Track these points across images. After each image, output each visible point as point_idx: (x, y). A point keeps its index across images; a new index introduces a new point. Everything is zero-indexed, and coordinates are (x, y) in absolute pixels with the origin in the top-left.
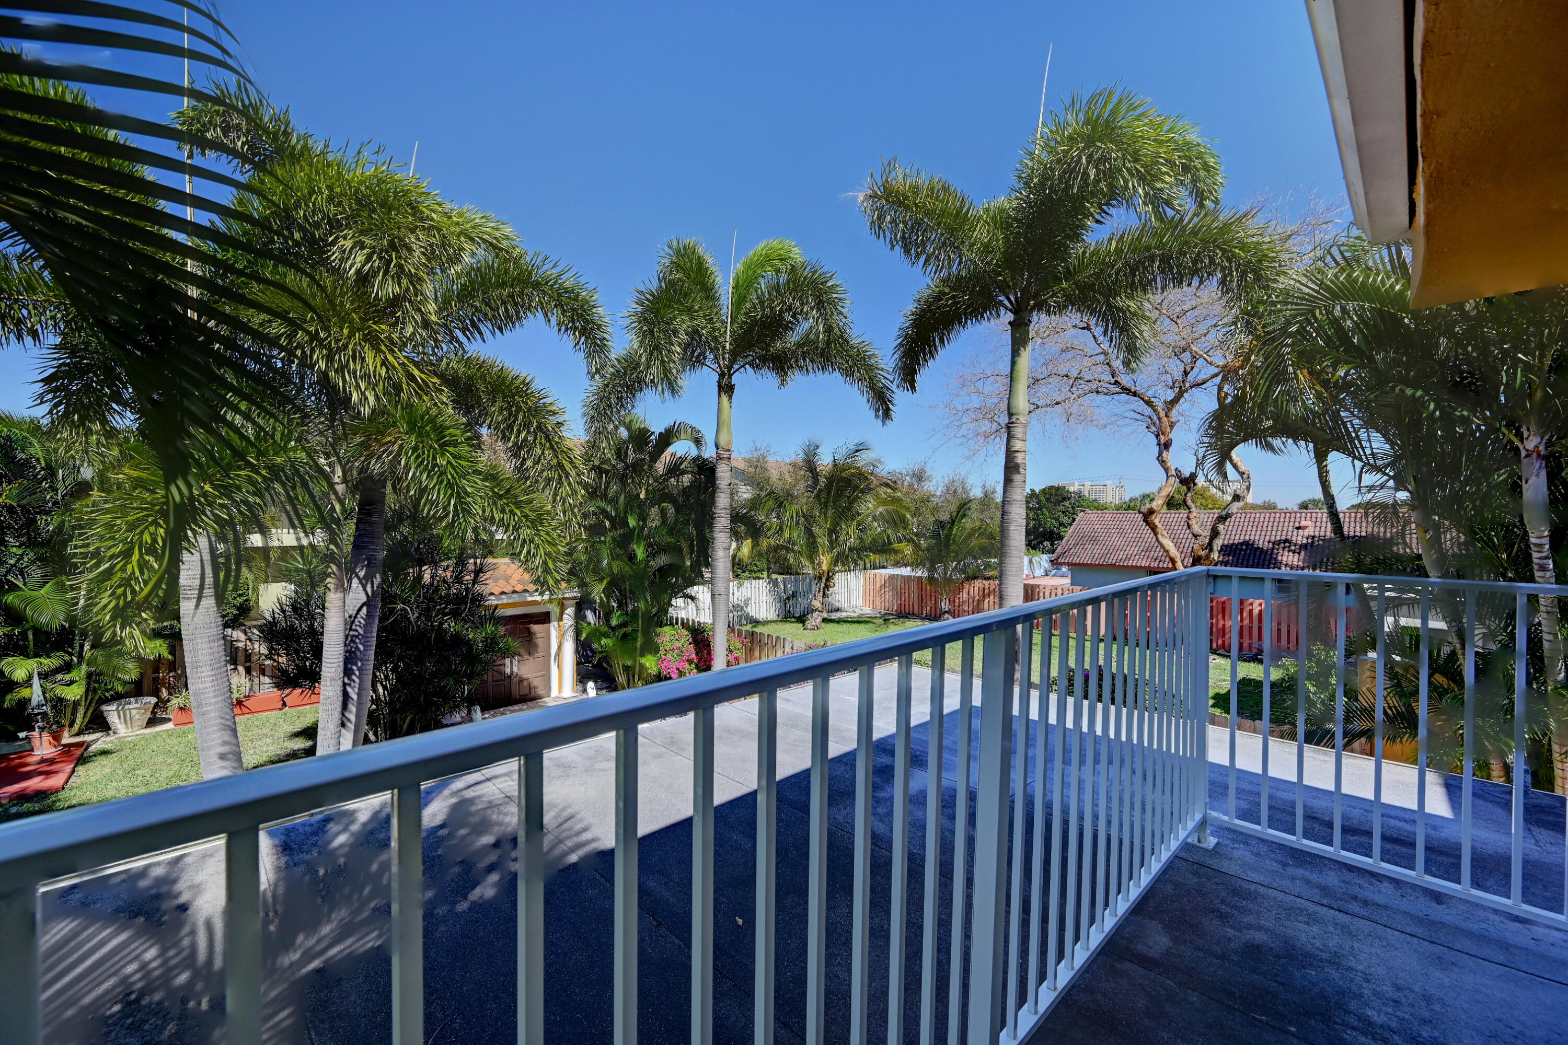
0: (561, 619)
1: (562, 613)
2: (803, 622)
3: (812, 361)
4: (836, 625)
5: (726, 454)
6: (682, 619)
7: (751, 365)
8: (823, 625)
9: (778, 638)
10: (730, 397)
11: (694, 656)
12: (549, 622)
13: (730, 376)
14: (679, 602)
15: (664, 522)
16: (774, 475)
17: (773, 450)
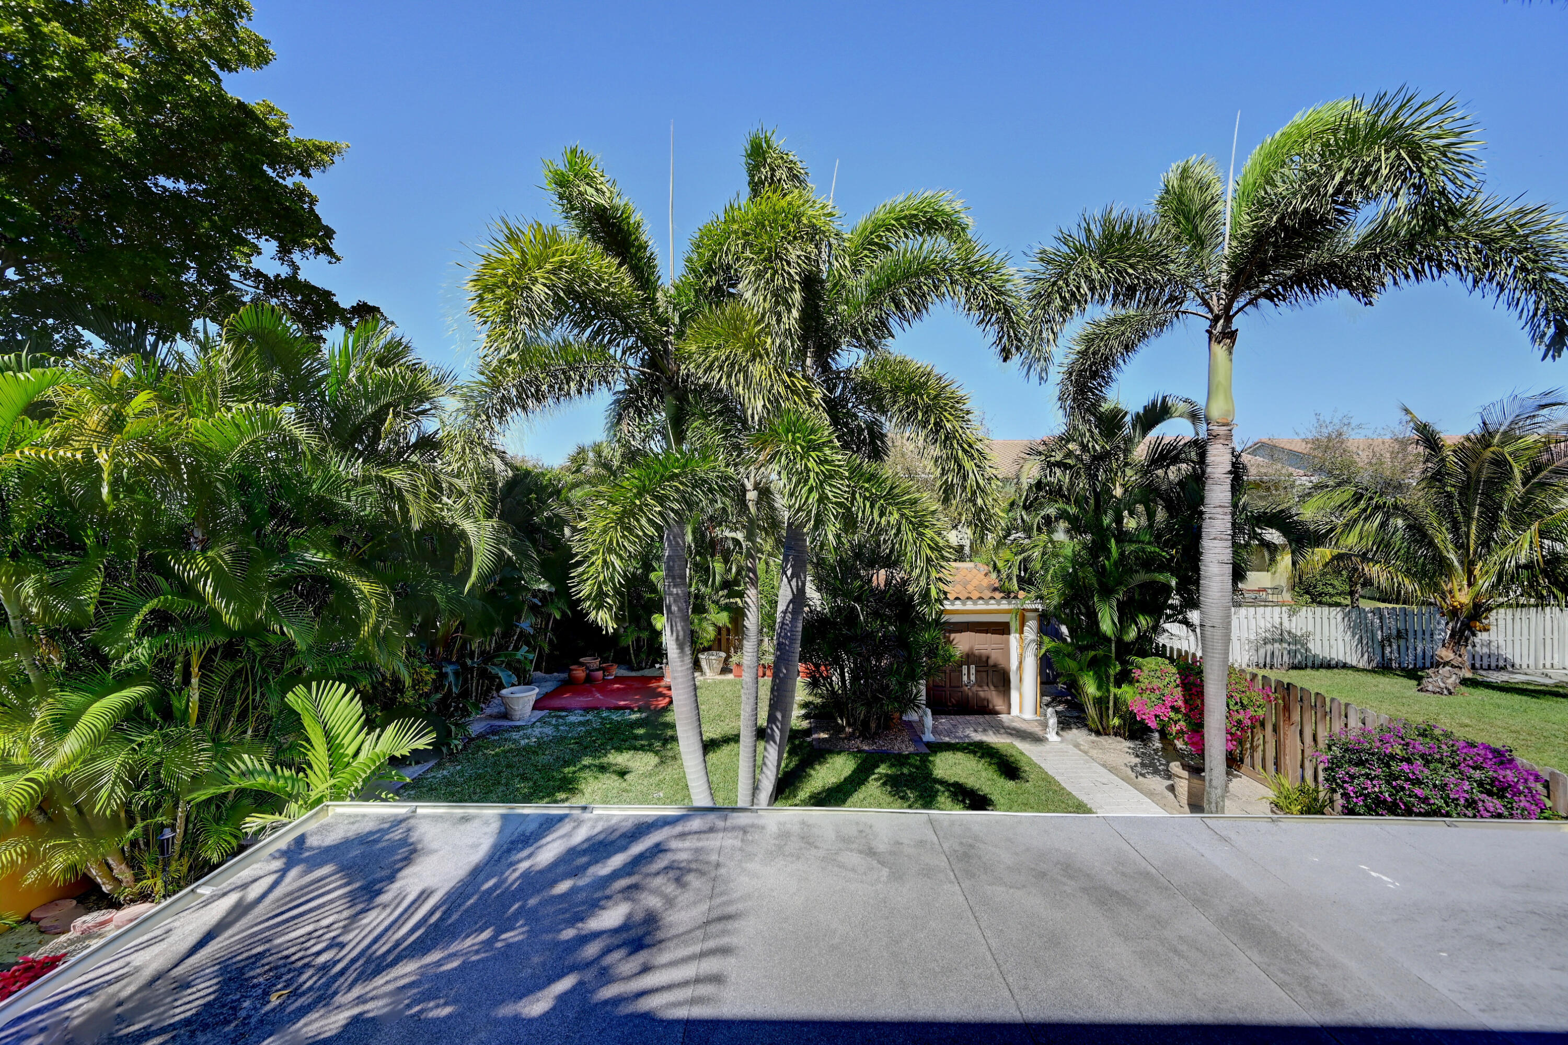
0: (1022, 632)
1: (1023, 624)
2: (1419, 679)
3: (1392, 265)
4: (1497, 695)
5: (1222, 430)
6: (1179, 651)
7: (1270, 297)
8: (1463, 689)
9: (1332, 700)
10: (1230, 351)
11: (1180, 703)
12: (1009, 634)
13: (1229, 319)
14: (1173, 627)
15: (1151, 526)
16: (1362, 459)
17: (1354, 423)
